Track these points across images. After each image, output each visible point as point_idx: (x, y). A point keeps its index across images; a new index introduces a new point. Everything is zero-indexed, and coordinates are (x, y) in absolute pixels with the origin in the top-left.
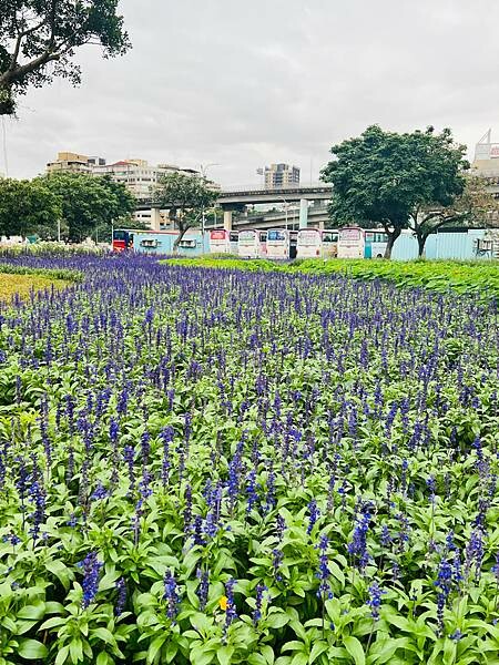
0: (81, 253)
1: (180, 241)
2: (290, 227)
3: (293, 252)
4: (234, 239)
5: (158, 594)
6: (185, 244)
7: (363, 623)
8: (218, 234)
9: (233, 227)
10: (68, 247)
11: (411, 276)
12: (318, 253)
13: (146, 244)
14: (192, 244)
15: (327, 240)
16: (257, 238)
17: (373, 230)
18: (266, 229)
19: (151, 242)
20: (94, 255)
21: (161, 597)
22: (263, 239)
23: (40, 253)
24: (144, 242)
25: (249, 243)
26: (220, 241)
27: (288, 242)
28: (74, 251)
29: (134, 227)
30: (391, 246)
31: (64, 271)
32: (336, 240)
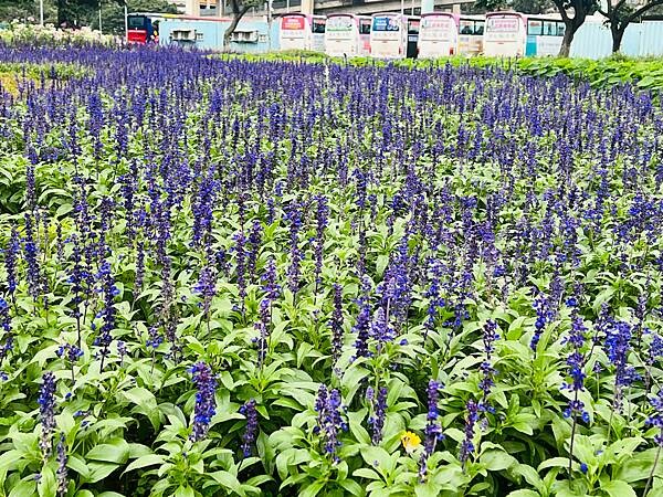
0: (79, 43)
1: (232, 32)
2: (407, 12)
3: (413, 50)
4: (319, 29)
5: (305, 426)
6: (240, 38)
7: (629, 467)
8: (293, 22)
9: (316, 11)
10: (59, 35)
11: (613, 71)
12: (451, 52)
13: (180, 37)
14: (252, 38)
15: (466, 31)
16: (355, 29)
17: (540, 16)
18: (370, 14)
19: (187, 33)
20: (101, 46)
21: (310, 430)
22: (365, 30)
23: (16, 42)
24: (176, 33)
25: (342, 35)
26: (296, 33)
27: (406, 34)
28: (68, 41)
29: (158, 11)
30: (568, 40)
31: (58, 66)
32: (480, 32)
